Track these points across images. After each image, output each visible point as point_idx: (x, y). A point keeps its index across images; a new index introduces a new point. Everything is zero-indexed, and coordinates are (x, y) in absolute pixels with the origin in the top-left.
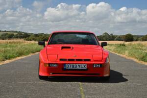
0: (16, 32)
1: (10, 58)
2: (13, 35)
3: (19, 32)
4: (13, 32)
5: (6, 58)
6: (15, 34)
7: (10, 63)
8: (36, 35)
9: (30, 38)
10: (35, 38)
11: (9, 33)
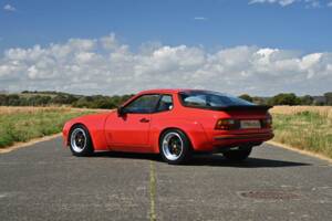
0: (54, 93)
1: (49, 133)
2: (49, 98)
3: (60, 94)
4: (48, 93)
5: (45, 133)
6: (53, 96)
7: (52, 140)
8: (89, 99)
9: (78, 103)
10: (86, 102)
11: (42, 95)
